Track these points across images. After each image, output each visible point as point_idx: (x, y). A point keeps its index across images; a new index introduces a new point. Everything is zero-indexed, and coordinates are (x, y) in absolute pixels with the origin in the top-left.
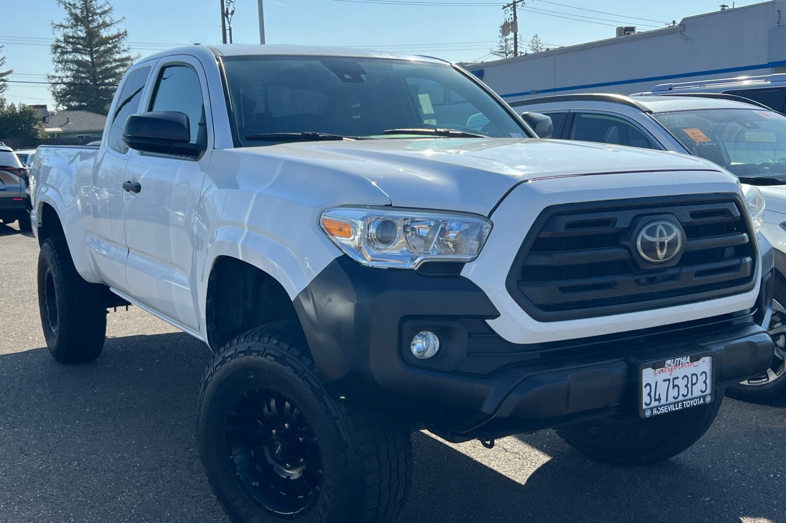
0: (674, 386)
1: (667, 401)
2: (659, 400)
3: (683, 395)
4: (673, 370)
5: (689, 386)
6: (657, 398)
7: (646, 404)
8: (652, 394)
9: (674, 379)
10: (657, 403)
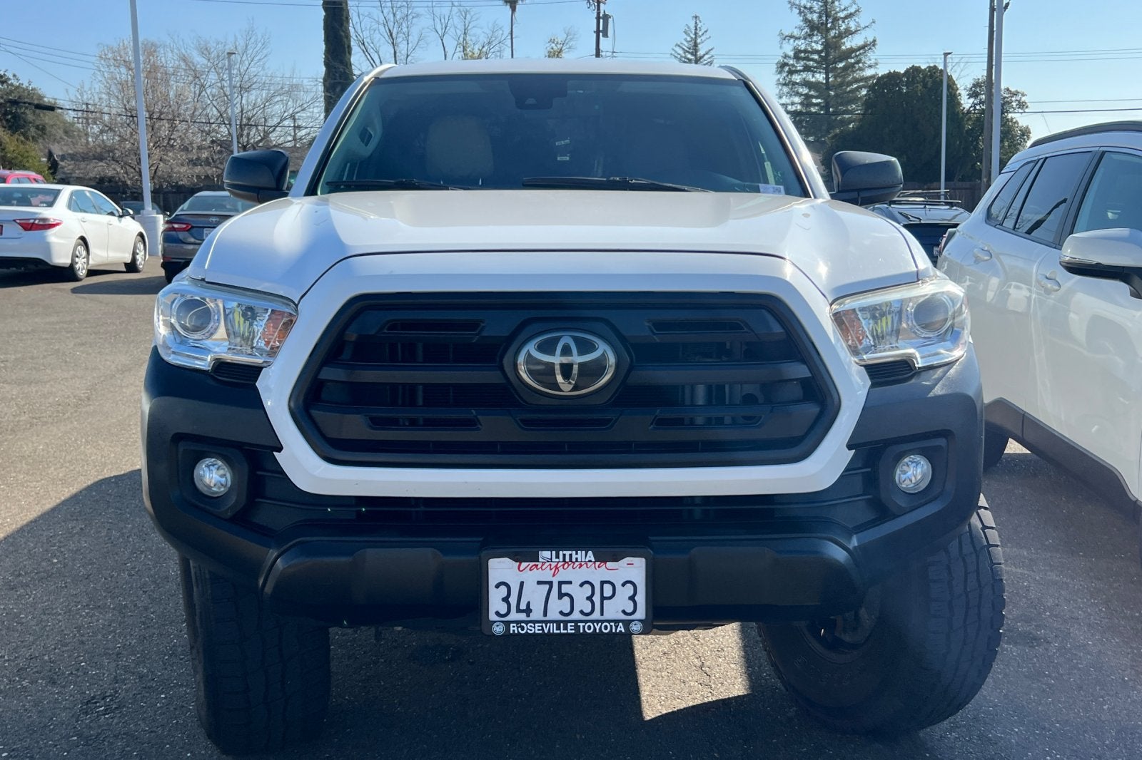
0: (561, 596)
1: (545, 614)
2: (528, 611)
3: (582, 612)
4: (561, 569)
5: (597, 599)
6: (523, 606)
7: (497, 613)
8: (513, 600)
9: (560, 583)
10: (523, 616)
